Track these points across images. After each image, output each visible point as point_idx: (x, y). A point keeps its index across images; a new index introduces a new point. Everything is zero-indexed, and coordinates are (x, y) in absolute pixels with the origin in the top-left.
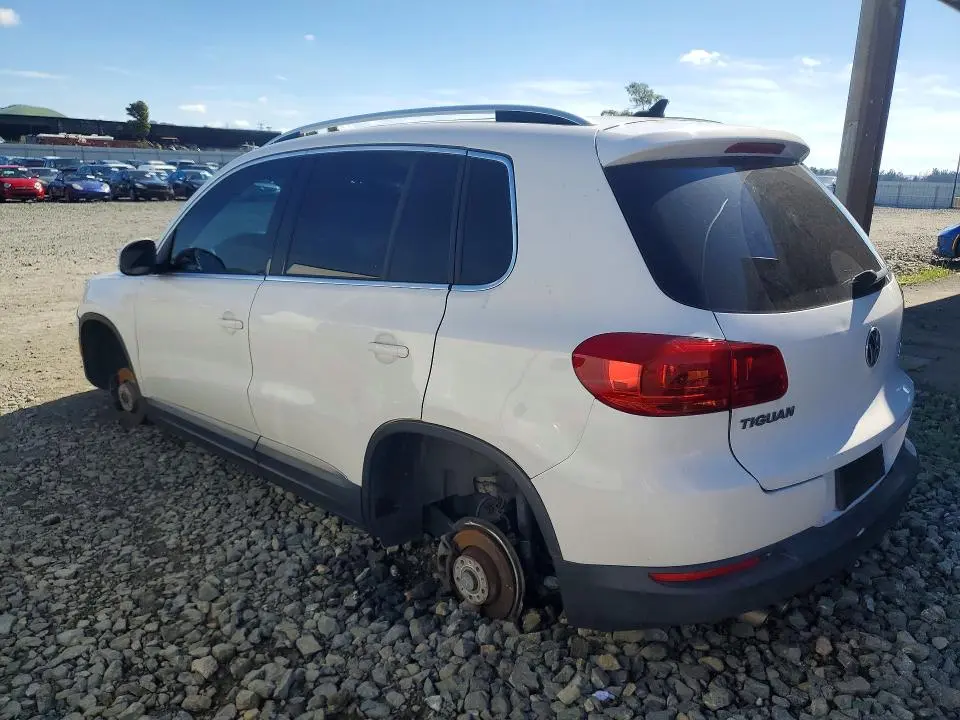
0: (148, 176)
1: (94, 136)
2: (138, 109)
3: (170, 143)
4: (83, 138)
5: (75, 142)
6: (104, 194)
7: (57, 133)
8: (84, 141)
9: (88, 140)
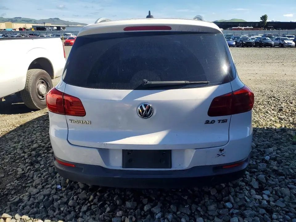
0: (248, 39)
1: (248, 27)
2: (264, 18)
3: (270, 28)
4: (243, 28)
5: (241, 29)
6: (233, 45)
7: (237, 27)
8: (243, 29)
9: (244, 29)
